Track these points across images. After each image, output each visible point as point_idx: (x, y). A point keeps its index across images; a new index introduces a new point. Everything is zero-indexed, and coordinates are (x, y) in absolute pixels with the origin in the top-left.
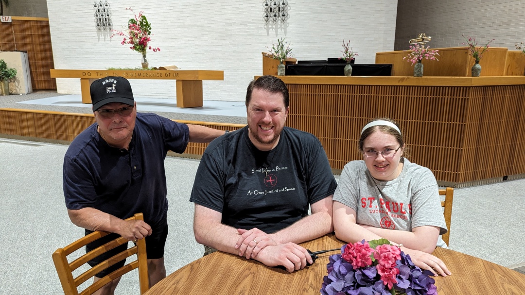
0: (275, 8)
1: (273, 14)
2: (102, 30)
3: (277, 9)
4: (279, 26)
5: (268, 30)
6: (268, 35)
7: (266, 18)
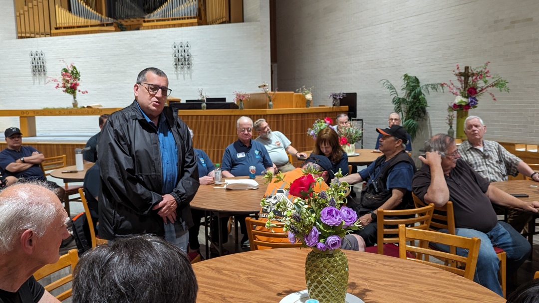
0: (182, 59)
1: (180, 63)
2: (38, 75)
3: (183, 60)
4: (186, 72)
5: (177, 75)
6: (178, 79)
7: (175, 66)
